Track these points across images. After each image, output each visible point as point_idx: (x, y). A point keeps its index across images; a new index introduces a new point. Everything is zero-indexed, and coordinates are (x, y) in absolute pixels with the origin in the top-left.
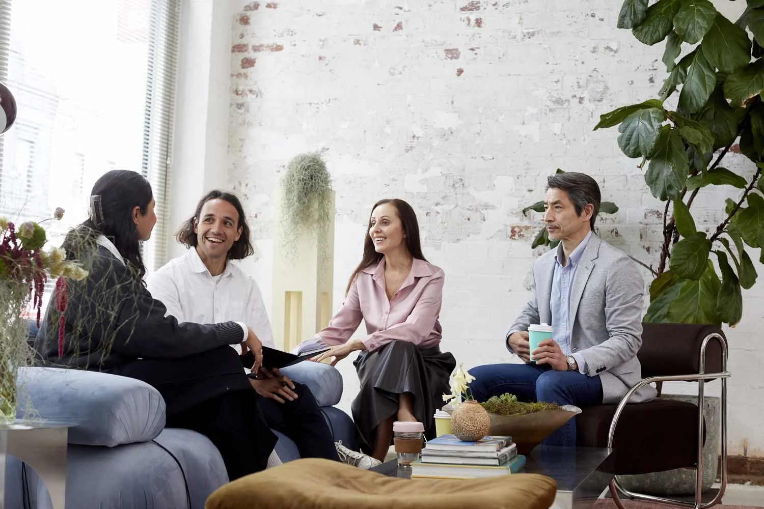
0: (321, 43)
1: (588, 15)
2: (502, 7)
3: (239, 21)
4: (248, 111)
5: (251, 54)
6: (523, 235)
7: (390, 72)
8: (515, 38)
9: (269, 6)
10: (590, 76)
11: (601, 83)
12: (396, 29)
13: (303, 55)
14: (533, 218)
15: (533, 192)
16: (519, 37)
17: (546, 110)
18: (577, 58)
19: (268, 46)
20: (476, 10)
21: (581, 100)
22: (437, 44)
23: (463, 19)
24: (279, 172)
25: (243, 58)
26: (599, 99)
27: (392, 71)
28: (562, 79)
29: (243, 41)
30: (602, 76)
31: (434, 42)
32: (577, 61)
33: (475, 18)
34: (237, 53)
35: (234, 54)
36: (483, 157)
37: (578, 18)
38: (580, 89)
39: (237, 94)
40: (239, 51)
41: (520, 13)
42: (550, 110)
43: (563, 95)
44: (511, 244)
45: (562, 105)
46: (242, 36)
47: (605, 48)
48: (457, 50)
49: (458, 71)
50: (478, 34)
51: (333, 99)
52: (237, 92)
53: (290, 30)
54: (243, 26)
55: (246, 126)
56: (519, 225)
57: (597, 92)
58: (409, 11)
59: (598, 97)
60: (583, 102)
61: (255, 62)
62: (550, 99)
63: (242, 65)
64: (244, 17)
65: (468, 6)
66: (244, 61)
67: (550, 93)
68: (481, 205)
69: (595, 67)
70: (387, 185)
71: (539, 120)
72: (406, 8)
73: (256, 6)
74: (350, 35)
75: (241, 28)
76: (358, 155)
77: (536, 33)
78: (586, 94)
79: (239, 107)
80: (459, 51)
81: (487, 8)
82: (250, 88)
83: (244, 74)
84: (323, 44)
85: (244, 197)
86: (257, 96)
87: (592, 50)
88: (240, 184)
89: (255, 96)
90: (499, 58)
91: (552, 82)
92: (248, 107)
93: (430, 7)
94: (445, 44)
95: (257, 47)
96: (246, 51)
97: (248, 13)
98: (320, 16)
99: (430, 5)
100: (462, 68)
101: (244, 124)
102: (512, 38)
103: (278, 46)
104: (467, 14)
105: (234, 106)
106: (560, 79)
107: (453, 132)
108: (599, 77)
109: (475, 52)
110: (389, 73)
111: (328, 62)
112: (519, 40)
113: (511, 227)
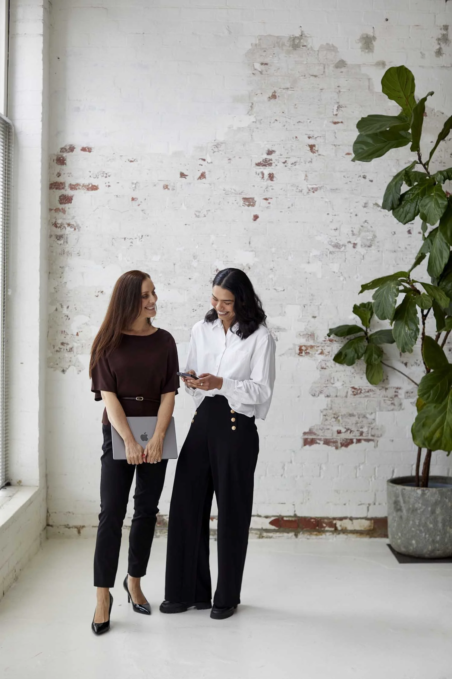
0: (134, 186)
1: (360, 176)
2: (291, 165)
3: (55, 161)
4: (67, 242)
5: (68, 192)
6: (309, 353)
7: (195, 214)
8: (301, 191)
9: (84, 149)
10: (362, 226)
11: (370, 232)
12: (200, 178)
13: (117, 196)
14: (317, 339)
15: (317, 318)
16: (305, 191)
17: (327, 253)
18: (352, 211)
19: (83, 186)
20: (269, 166)
21: (355, 245)
22: (236, 192)
23: (257, 173)
24: (97, 296)
25: (60, 195)
26: (369, 245)
27: (197, 214)
28: (340, 228)
29: (61, 180)
30: (371, 227)
31: (233, 191)
32: (351, 213)
33: (268, 173)
34: (54, 190)
35: (52, 191)
36: (275, 289)
37: (352, 178)
38: (354, 237)
39: (56, 227)
40: (57, 189)
41: (306, 171)
42: (330, 253)
43: (340, 240)
44: (299, 360)
45: (340, 249)
46: (59, 175)
47: (374, 204)
48: (253, 199)
49: (254, 217)
50: (271, 186)
51: (145, 235)
52: (55, 225)
53: (104, 172)
54: (60, 165)
55: (65, 255)
56: (306, 344)
57: (368, 240)
58: (212, 163)
59: (368, 243)
60: (355, 246)
61: (72, 199)
62: (330, 243)
63: (60, 201)
64: (60, 158)
65: (262, 162)
66: (61, 197)
67: (330, 238)
68: (275, 329)
69: (365, 220)
70: (194, 310)
71: (321, 261)
72: (209, 159)
73: (72, 149)
74: (159, 181)
75: (58, 168)
76: (169, 284)
77: (319, 188)
78: (358, 241)
79: (58, 238)
80: (255, 199)
81: (278, 164)
82: (68, 222)
83: (62, 209)
84: (135, 187)
85: (66, 317)
86: (75, 229)
87: (364, 205)
88: (62, 306)
89: (73, 229)
90: (289, 208)
91: (331, 229)
92: (67, 238)
93: (229, 161)
94: (243, 193)
95: (73, 185)
96: (63, 188)
97: (65, 155)
98: (131, 161)
99: (229, 159)
100: (257, 214)
101: (64, 253)
102: (299, 192)
103: (92, 186)
104: (261, 169)
105: (54, 238)
106: (338, 228)
107: (250, 267)
108: (369, 227)
109: (268, 201)
110: (195, 216)
111: (140, 203)
112: (305, 194)
113: (299, 346)
